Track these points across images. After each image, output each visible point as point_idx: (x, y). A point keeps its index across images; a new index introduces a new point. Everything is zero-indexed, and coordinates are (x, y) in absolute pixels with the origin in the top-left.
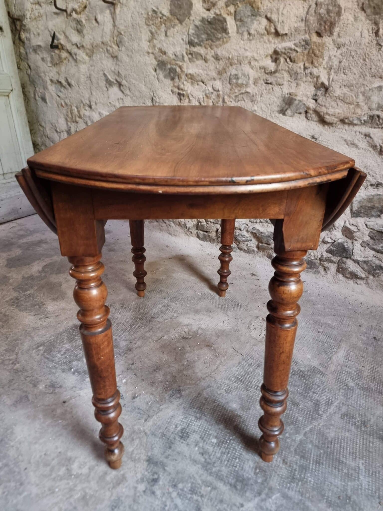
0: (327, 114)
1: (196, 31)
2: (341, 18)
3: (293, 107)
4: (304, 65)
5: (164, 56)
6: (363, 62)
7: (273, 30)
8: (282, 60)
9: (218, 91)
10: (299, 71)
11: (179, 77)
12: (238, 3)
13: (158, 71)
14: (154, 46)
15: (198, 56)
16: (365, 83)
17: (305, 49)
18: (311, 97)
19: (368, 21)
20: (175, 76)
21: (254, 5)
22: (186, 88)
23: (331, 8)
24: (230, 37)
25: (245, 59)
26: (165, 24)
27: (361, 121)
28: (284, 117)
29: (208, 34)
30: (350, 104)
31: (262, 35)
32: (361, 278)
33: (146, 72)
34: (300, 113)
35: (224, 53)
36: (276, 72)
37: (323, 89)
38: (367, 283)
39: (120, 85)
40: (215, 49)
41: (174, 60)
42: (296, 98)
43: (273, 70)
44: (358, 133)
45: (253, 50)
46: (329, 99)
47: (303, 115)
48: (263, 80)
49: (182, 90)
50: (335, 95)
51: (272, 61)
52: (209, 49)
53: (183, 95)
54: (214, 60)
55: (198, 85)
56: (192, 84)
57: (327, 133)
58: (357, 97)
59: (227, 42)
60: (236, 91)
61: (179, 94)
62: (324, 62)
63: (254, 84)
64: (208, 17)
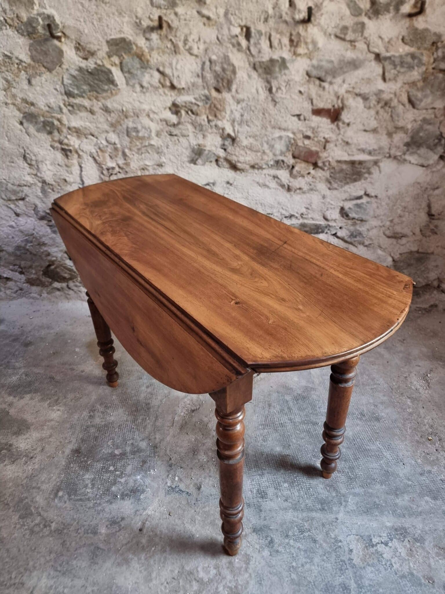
0: (239, 162)
1: (73, 81)
2: (237, 76)
3: (204, 157)
4: (208, 117)
5: (32, 107)
6: (263, 116)
7: (168, 84)
8: (183, 112)
9: (115, 144)
10: (203, 123)
11: (59, 131)
12: (123, 54)
13: (26, 124)
14: (14, 96)
15: (81, 107)
16: (267, 133)
17: (207, 103)
18: (219, 146)
19: (260, 79)
20: (54, 129)
21: (143, 58)
22: (72, 143)
23: (225, 66)
24: (119, 89)
25: (142, 112)
26: (25, 71)
27: (268, 165)
28: (195, 166)
29: (89, 85)
30: (257, 151)
31: (157, 88)
33: (8, 126)
34: (211, 162)
35: (115, 105)
36: (179, 123)
37: (230, 140)
40: (103, 101)
41: (48, 112)
42: (205, 148)
43: (176, 123)
44: (267, 176)
45: (149, 102)
46: (238, 149)
47: (214, 164)
48: (167, 132)
49: (67, 145)
50: (243, 145)
51: (172, 113)
52: (94, 100)
53: (70, 151)
54: (104, 112)
55: (86, 138)
56: (78, 137)
57: (240, 178)
58: (262, 146)
59: (116, 94)
60: (138, 143)
61: (63, 149)
62: (227, 116)
63: (157, 136)
64: (87, 66)
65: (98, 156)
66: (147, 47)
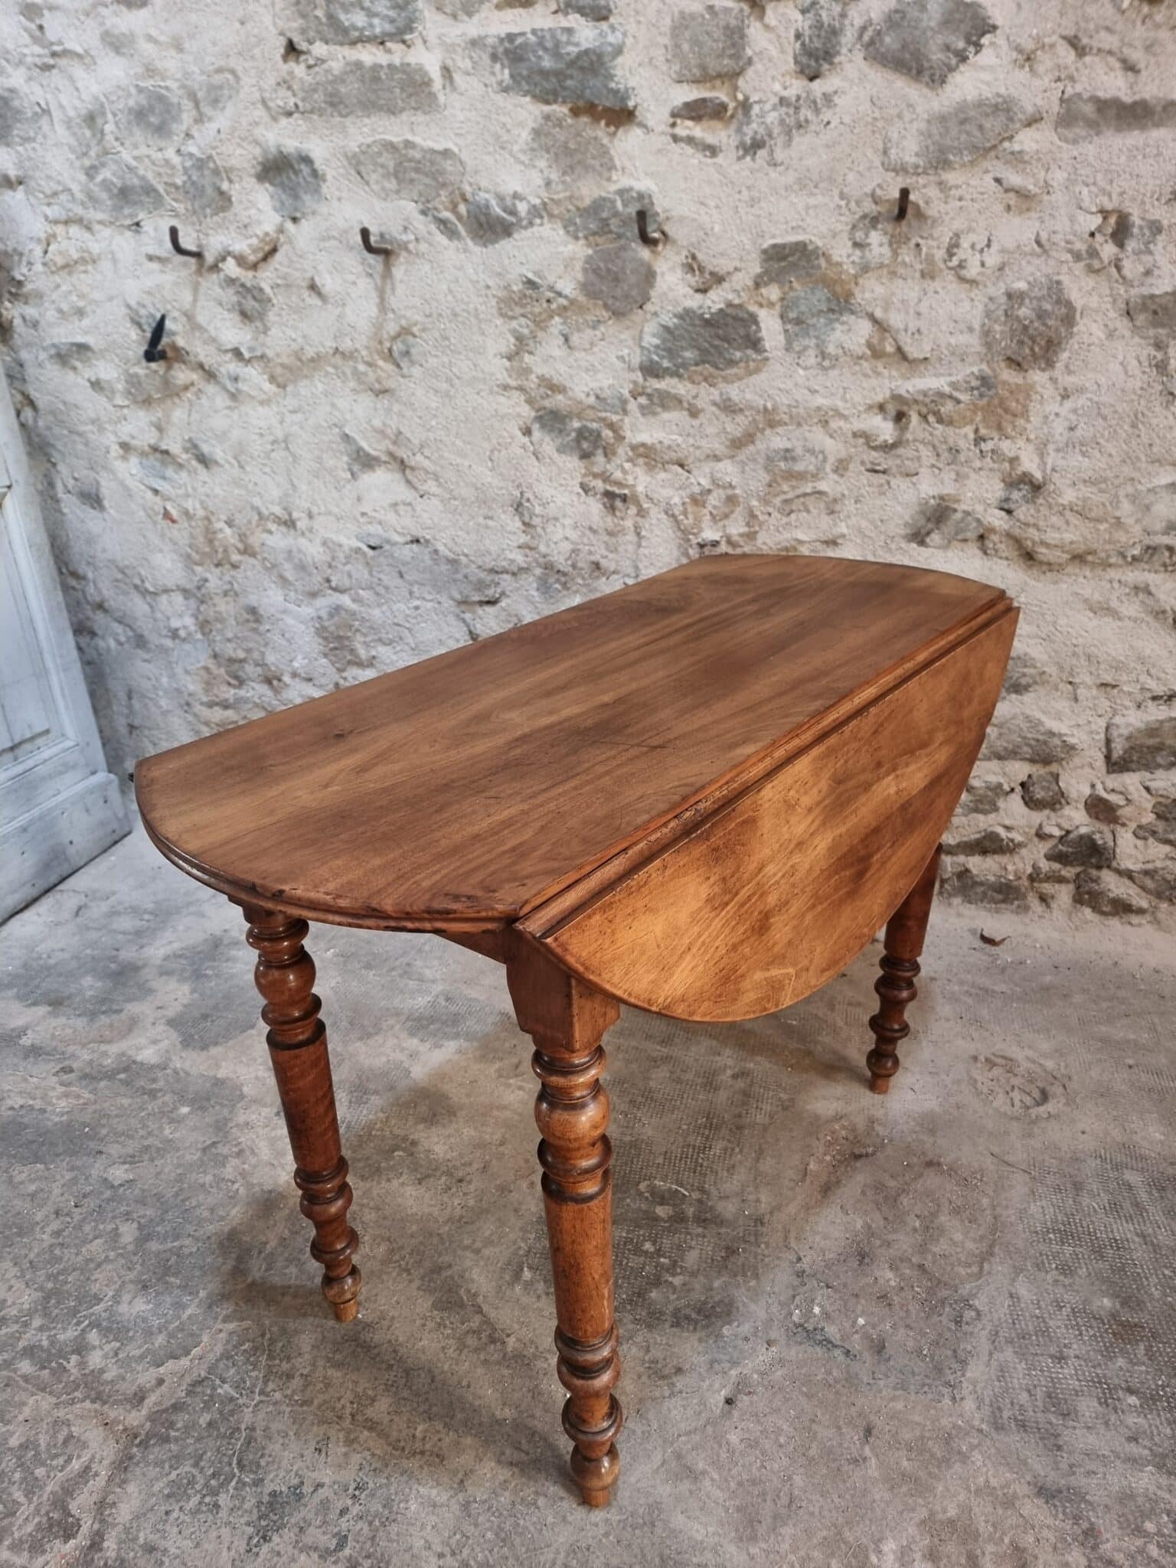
0: (1043, 543)
1: (664, 341)
2: (1076, 330)
3: (948, 528)
4: (976, 431)
5: (559, 397)
6: (1130, 430)
7: (890, 348)
8: (915, 419)
9: (731, 486)
10: (962, 444)
11: (609, 452)
12: (793, 279)
13: (537, 434)
14: (527, 371)
15: (668, 399)
16: (1136, 475)
17: (981, 395)
18: (995, 504)
19: (1138, 340)
20: (596, 447)
21: (837, 289)
22: (630, 481)
23: (1047, 307)
24: (767, 359)
25: (811, 413)
26: (563, 317)
27: (1124, 557)
28: (922, 549)
29: (701, 349)
30: (1098, 520)
31: (858, 359)
32: (1141, 911)
33: (500, 437)
34: (965, 540)
35: (751, 396)
36: (898, 443)
37: (1027, 488)
38: (1156, 922)
39: (403, 465)
40: (723, 386)
41: (593, 407)
42: (956, 506)
43: (890, 441)
44: (1116, 585)
45: (833, 390)
46: (1045, 511)
47: (972, 545)
48: (864, 464)
49: (620, 484)
50: (1061, 501)
51: (886, 418)
52: (704, 384)
53: (624, 499)
54: (717, 412)
55: (666, 471)
56: (649, 468)
57: (1040, 585)
58: (1117, 507)
59: (757, 370)
60: (786, 488)
61: (607, 494)
62: (1031, 430)
63: (837, 470)
64: (701, 307)
65: (685, 513)
66: (853, 262)
